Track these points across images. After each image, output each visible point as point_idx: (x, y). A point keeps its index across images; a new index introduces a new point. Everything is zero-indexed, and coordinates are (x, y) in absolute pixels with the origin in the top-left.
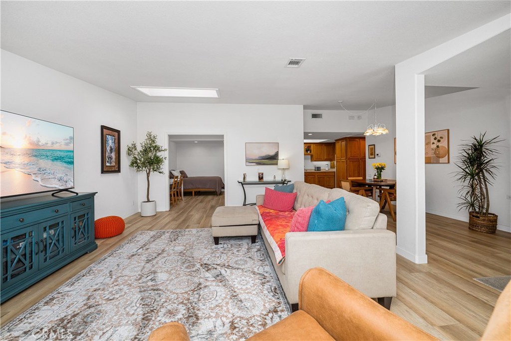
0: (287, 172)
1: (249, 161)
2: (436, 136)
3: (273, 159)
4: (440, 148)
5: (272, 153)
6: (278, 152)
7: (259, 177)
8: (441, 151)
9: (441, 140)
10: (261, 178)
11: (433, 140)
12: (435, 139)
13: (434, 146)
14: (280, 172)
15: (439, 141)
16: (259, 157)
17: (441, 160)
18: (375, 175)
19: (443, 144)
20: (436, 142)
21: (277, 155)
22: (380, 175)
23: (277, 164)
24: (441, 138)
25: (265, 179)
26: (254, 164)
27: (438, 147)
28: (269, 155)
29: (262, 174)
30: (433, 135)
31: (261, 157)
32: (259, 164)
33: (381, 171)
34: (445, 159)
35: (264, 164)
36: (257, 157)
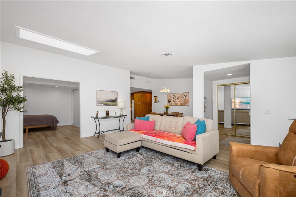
0: (123, 110)
1: (99, 103)
2: (185, 94)
3: (114, 102)
4: (186, 100)
5: (114, 98)
6: (117, 97)
7: (107, 113)
8: (187, 101)
9: (187, 96)
10: (108, 114)
11: (183, 96)
12: (184, 96)
13: (184, 99)
14: (119, 110)
15: (186, 97)
16: (106, 100)
17: (186, 104)
18: (165, 111)
19: (187, 98)
20: (184, 97)
21: (116, 99)
22: (167, 111)
23: (117, 105)
24: (186, 95)
25: (111, 114)
26: (103, 105)
27: (185, 99)
28: (112, 99)
29: (109, 111)
30: (184, 94)
31: (107, 100)
32: (106, 105)
33: (167, 109)
34: (188, 104)
35: (109, 105)
36: (104, 101)
